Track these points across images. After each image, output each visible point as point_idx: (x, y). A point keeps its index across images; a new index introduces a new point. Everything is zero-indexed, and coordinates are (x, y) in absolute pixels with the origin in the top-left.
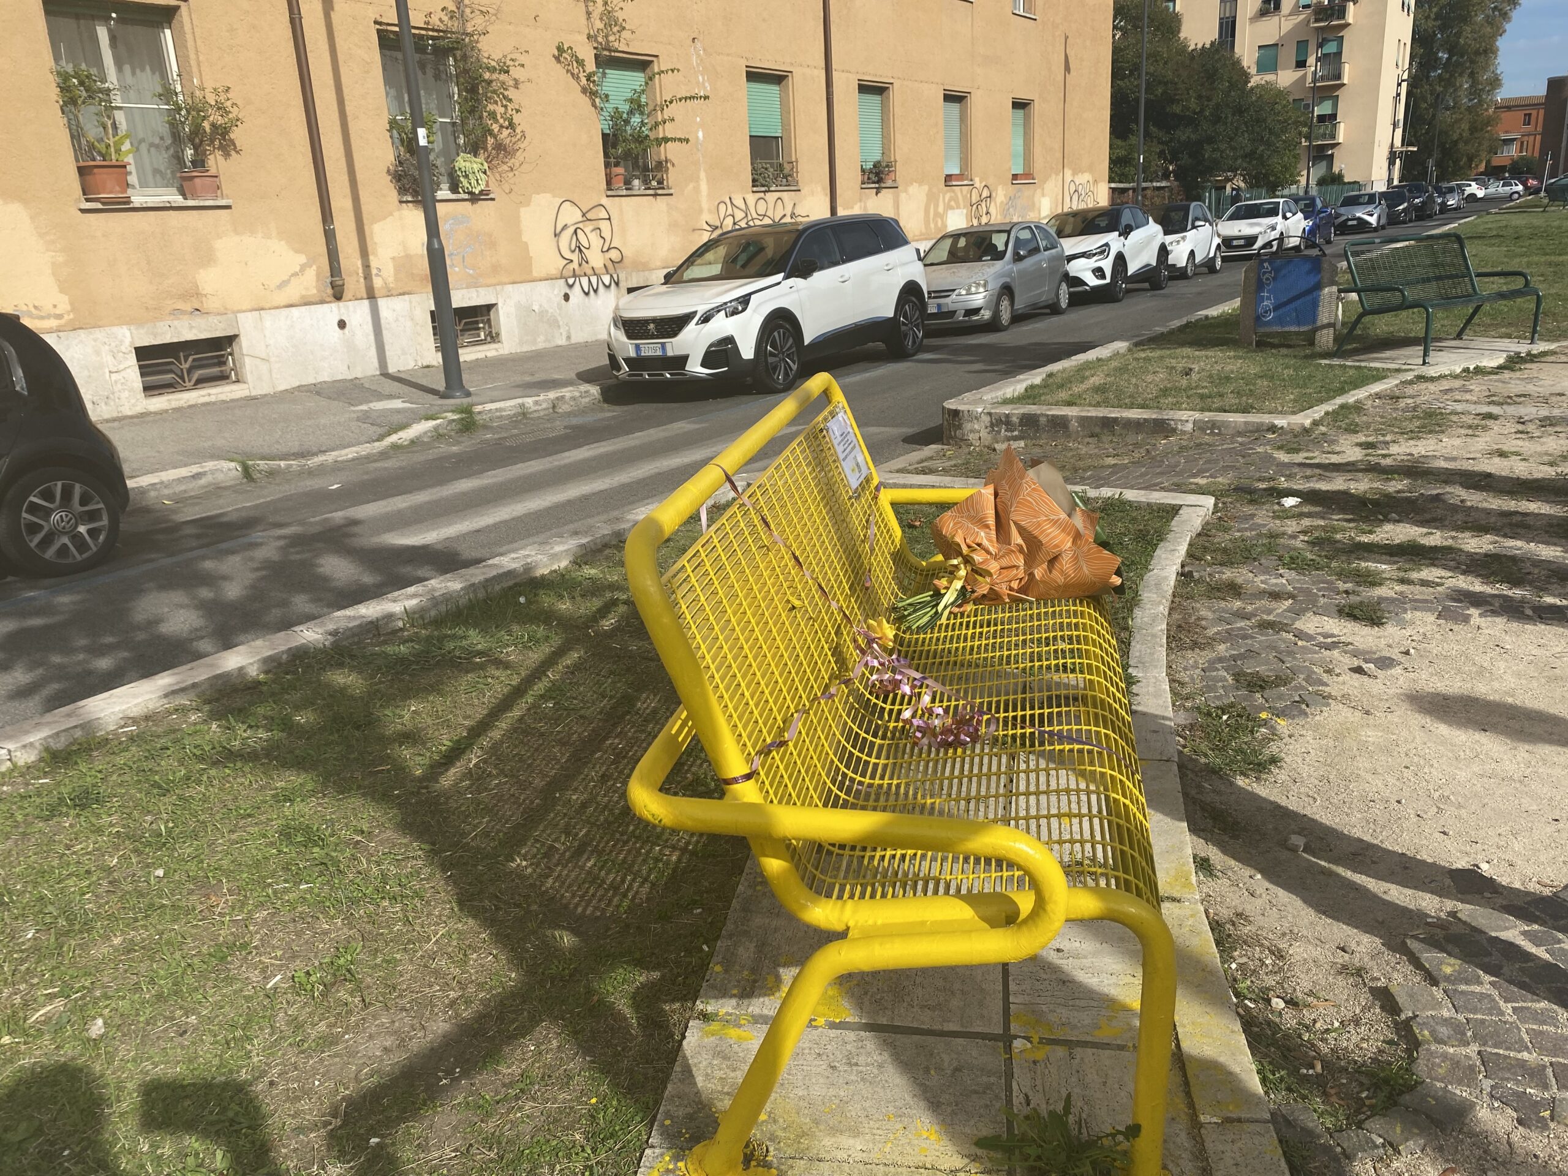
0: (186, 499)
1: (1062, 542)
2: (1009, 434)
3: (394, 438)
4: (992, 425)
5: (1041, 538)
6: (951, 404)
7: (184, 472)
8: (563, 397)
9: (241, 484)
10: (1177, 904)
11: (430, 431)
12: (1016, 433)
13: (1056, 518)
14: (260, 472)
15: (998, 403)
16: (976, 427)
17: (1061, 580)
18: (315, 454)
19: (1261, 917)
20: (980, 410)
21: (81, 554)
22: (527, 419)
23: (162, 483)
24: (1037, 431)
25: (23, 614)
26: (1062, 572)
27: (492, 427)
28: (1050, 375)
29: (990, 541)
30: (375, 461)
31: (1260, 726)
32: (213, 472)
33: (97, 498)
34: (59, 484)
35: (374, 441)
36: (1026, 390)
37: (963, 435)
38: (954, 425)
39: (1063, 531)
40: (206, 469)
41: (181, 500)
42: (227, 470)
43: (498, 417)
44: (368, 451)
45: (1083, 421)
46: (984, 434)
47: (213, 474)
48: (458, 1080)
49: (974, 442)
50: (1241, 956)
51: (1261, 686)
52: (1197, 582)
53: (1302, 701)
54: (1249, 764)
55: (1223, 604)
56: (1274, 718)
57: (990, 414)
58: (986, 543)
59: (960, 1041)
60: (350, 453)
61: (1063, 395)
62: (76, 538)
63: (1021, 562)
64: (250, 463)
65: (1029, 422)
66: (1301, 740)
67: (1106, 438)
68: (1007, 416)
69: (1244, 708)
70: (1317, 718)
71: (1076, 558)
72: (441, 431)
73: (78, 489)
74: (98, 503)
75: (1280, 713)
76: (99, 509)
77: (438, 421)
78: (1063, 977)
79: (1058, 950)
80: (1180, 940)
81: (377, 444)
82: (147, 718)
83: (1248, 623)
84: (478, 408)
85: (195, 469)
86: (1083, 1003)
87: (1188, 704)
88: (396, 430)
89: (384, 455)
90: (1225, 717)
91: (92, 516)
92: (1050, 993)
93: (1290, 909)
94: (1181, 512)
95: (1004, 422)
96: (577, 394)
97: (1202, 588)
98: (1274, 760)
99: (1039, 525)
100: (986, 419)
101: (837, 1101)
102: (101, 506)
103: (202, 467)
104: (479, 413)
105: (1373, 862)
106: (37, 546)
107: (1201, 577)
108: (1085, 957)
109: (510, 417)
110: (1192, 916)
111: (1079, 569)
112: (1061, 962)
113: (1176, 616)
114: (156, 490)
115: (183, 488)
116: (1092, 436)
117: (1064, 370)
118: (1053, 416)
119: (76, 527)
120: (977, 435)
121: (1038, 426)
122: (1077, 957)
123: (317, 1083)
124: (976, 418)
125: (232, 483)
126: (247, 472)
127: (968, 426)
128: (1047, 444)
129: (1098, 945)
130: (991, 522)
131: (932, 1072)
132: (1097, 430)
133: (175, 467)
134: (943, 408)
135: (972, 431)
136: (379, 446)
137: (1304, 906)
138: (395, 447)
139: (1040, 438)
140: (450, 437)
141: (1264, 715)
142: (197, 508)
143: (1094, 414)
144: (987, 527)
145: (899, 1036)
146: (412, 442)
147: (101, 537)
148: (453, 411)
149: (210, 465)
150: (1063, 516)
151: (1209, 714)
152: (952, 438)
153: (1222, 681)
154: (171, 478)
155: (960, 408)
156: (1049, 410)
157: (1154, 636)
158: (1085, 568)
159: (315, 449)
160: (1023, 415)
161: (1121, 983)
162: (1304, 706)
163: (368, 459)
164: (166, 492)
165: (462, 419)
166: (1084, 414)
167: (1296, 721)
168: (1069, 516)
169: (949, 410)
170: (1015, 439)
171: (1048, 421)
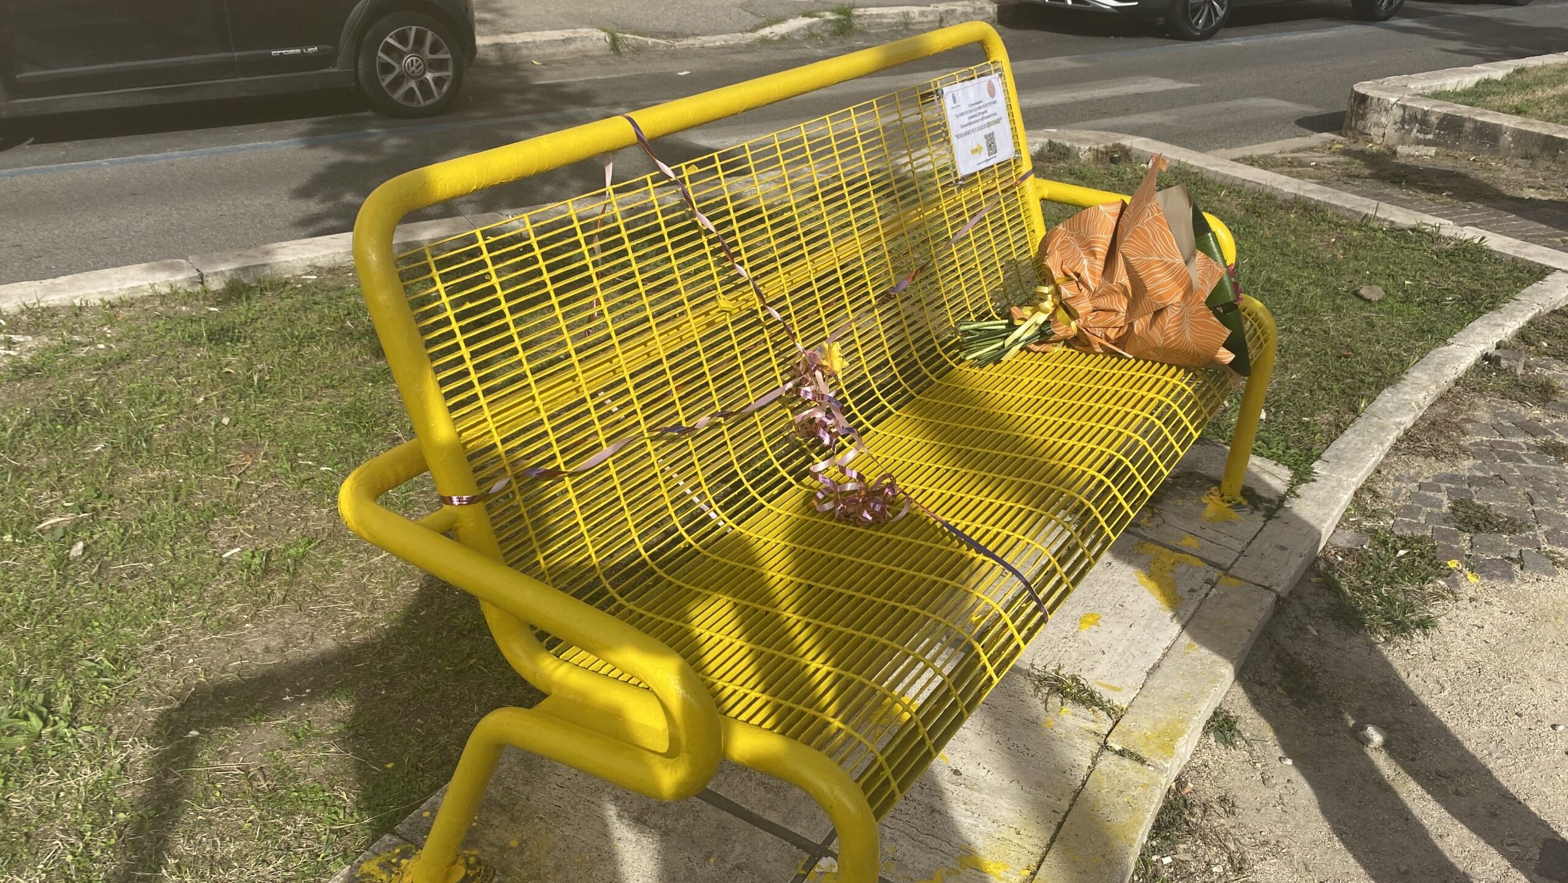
0: (554, 62)
1: (1170, 293)
2: (1421, 136)
3: (766, 31)
4: (1403, 121)
5: (1147, 282)
6: (1361, 88)
7: (557, 35)
8: (953, 11)
9: (607, 56)
10: (1138, 766)
11: (803, 29)
12: (1430, 136)
13: (1170, 261)
14: (627, 46)
15: (1423, 95)
16: (1383, 120)
17: (1160, 341)
18: (687, 36)
19: (1252, 813)
20: (1393, 100)
21: (425, 100)
22: (908, 29)
23: (534, 42)
24: (1457, 138)
25: (355, 149)
26: (1162, 331)
27: (868, 34)
28: (1520, 71)
29: (1093, 273)
30: (738, 52)
31: (1440, 576)
32: (583, 39)
33: (446, 48)
34: (414, 28)
35: (747, 31)
36: (1477, 84)
37: (1365, 127)
38: (1358, 113)
39: (1175, 279)
40: (577, 35)
41: (549, 63)
42: (596, 38)
43: (878, 24)
44: (737, 41)
45: (1521, 136)
46: (1390, 131)
47: (582, 41)
48: (301, 700)
49: (1375, 138)
50: (1186, 851)
51: (1477, 527)
52: (1501, 372)
53: (1520, 560)
54: (1387, 620)
55: (1516, 408)
56: (1466, 571)
57: (1404, 107)
58: (1086, 274)
59: (768, 836)
60: (718, 40)
61: (1516, 99)
62: (423, 84)
63: (1123, 306)
64: (620, 35)
65: (1451, 125)
66: (1484, 608)
67: (1542, 164)
68: (1426, 113)
69: (1434, 548)
70: (1526, 587)
71: (1181, 318)
72: (814, 31)
73: (430, 36)
74: (446, 53)
75: (1476, 567)
76: (447, 60)
77: (814, 20)
78: (937, 806)
79: (956, 772)
80: (1106, 810)
81: (748, 35)
82: (331, 270)
83: (1531, 441)
84: (860, 11)
85: (568, 33)
86: (935, 843)
87: (1367, 524)
88: (770, 23)
89: (750, 47)
90: (1402, 553)
91: (440, 65)
92: (908, 818)
93: (1299, 815)
94: (1549, 278)
95: (1420, 120)
96: (970, 10)
97: (1503, 383)
98: (1425, 624)
99: (1148, 265)
100: (1398, 113)
101: (594, 855)
102: (448, 56)
103: (574, 33)
104: (859, 16)
105: (1457, 793)
106: (388, 85)
107: (1510, 367)
108: (980, 791)
109: (890, 25)
110: (1144, 786)
111: (1180, 332)
112: (949, 786)
113: (1441, 409)
114: (527, 48)
115: (553, 50)
116: (1526, 158)
117: (1544, 67)
118: (1483, 123)
119: (424, 73)
120: (1381, 131)
121: (1460, 132)
122: (971, 786)
123: (191, 661)
124: (1386, 110)
125: (600, 53)
126: (615, 43)
127: (1373, 117)
128: (1463, 158)
129: (1006, 783)
130: (1102, 249)
131: (712, 860)
132: (1535, 151)
133: (552, 29)
134: (1353, 90)
135: (1377, 125)
136: (750, 37)
137: (1321, 817)
138: (764, 41)
139: (1459, 148)
140: (822, 38)
141: (1453, 564)
142: (556, 73)
143: (1537, 130)
144: (1093, 254)
145: (710, 807)
146: (783, 38)
147: (445, 88)
148: (832, 11)
149: (583, 31)
150: (1180, 260)
151: (1384, 543)
152: (1351, 128)
153: (1432, 505)
154: (544, 39)
155: (1370, 94)
156: (1482, 115)
157: (1382, 428)
158: (1187, 334)
159: (689, 31)
160: (1446, 115)
161: (997, 835)
162: (1517, 567)
163: (734, 49)
164: (537, 52)
165: (839, 21)
166: (1523, 127)
167: (1494, 582)
168: (1186, 263)
169: (1357, 94)
170: (1428, 143)
171: (1475, 129)
